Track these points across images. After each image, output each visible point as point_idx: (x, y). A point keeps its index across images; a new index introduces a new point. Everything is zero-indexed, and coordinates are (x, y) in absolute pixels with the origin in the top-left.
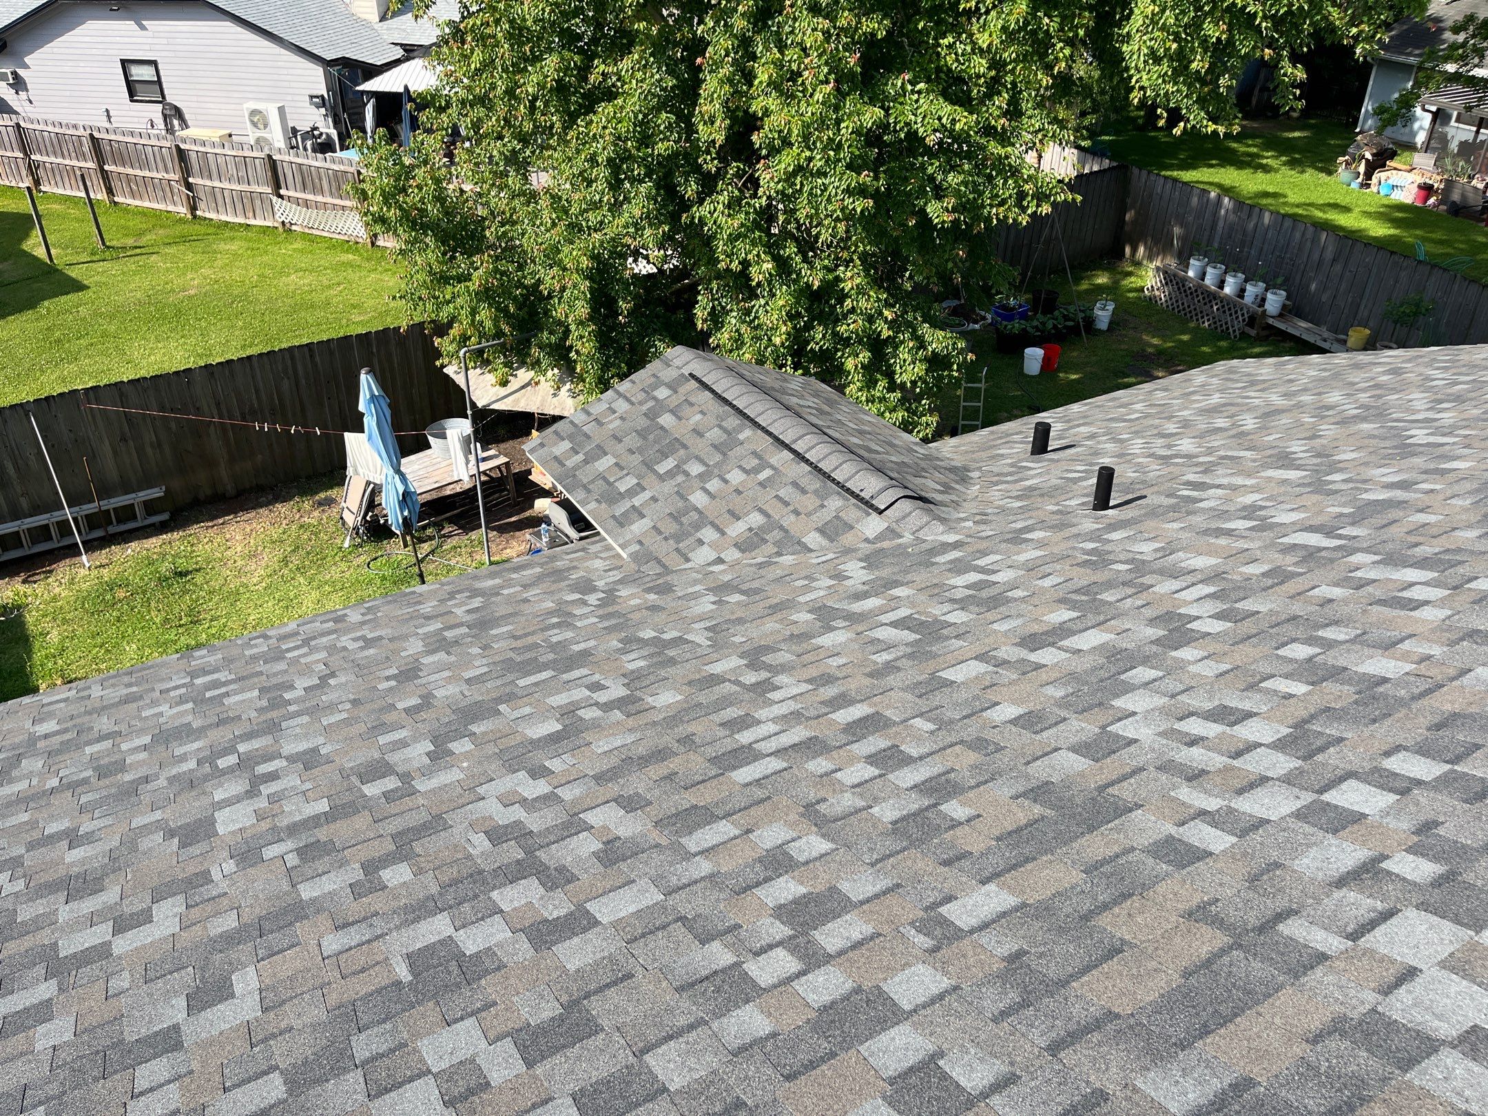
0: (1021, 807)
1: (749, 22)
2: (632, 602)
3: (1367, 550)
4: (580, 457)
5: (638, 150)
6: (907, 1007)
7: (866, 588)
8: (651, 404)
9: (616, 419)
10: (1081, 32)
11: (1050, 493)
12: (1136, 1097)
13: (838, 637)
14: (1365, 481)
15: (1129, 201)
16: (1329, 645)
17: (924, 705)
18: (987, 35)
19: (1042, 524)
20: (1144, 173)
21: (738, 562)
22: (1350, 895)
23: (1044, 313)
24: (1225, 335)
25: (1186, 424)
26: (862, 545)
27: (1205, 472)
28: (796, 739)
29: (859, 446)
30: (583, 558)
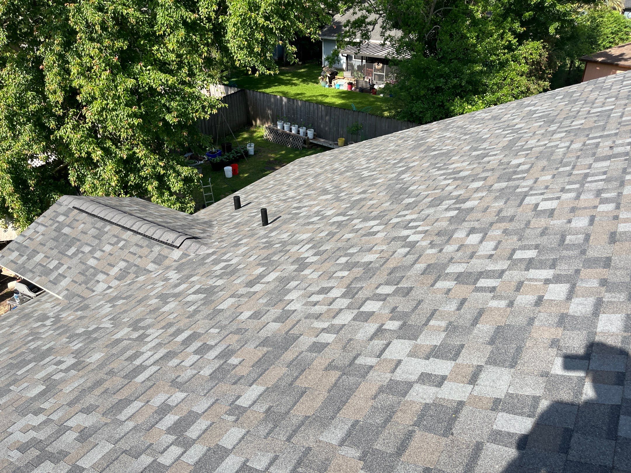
0: (259, 350)
1: (61, 47)
2: (70, 318)
3: (357, 218)
4: (25, 257)
5: (21, 110)
6: (230, 448)
7: (179, 281)
8: (56, 225)
9: (40, 235)
10: (210, 41)
11: (246, 223)
12: (321, 444)
13: (172, 305)
14: (352, 193)
15: (249, 103)
16: (352, 255)
17: (213, 322)
18: (171, 44)
19: (245, 236)
20: (251, 91)
21: (118, 286)
22: (376, 342)
23: (228, 152)
24: (297, 149)
25: (289, 185)
26: (174, 263)
27: (299, 202)
28: (162, 355)
29: (161, 222)
30: (39, 305)
